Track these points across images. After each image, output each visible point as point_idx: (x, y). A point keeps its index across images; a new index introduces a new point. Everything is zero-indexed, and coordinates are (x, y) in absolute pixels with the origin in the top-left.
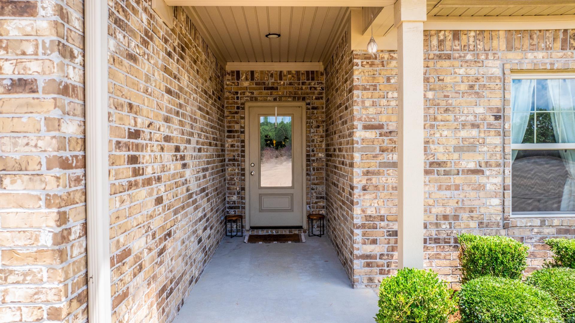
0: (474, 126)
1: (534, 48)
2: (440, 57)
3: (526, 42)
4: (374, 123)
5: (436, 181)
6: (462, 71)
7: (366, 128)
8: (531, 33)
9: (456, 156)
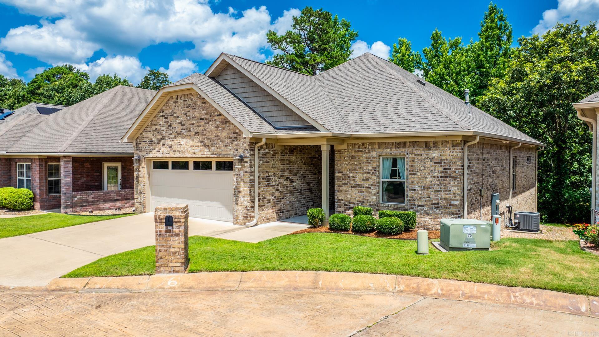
0: (368, 173)
1: (386, 148)
2: (358, 151)
3: (384, 146)
4: (341, 171)
5: (357, 190)
6: (365, 155)
7: (339, 172)
8: (386, 143)
9: (363, 182)
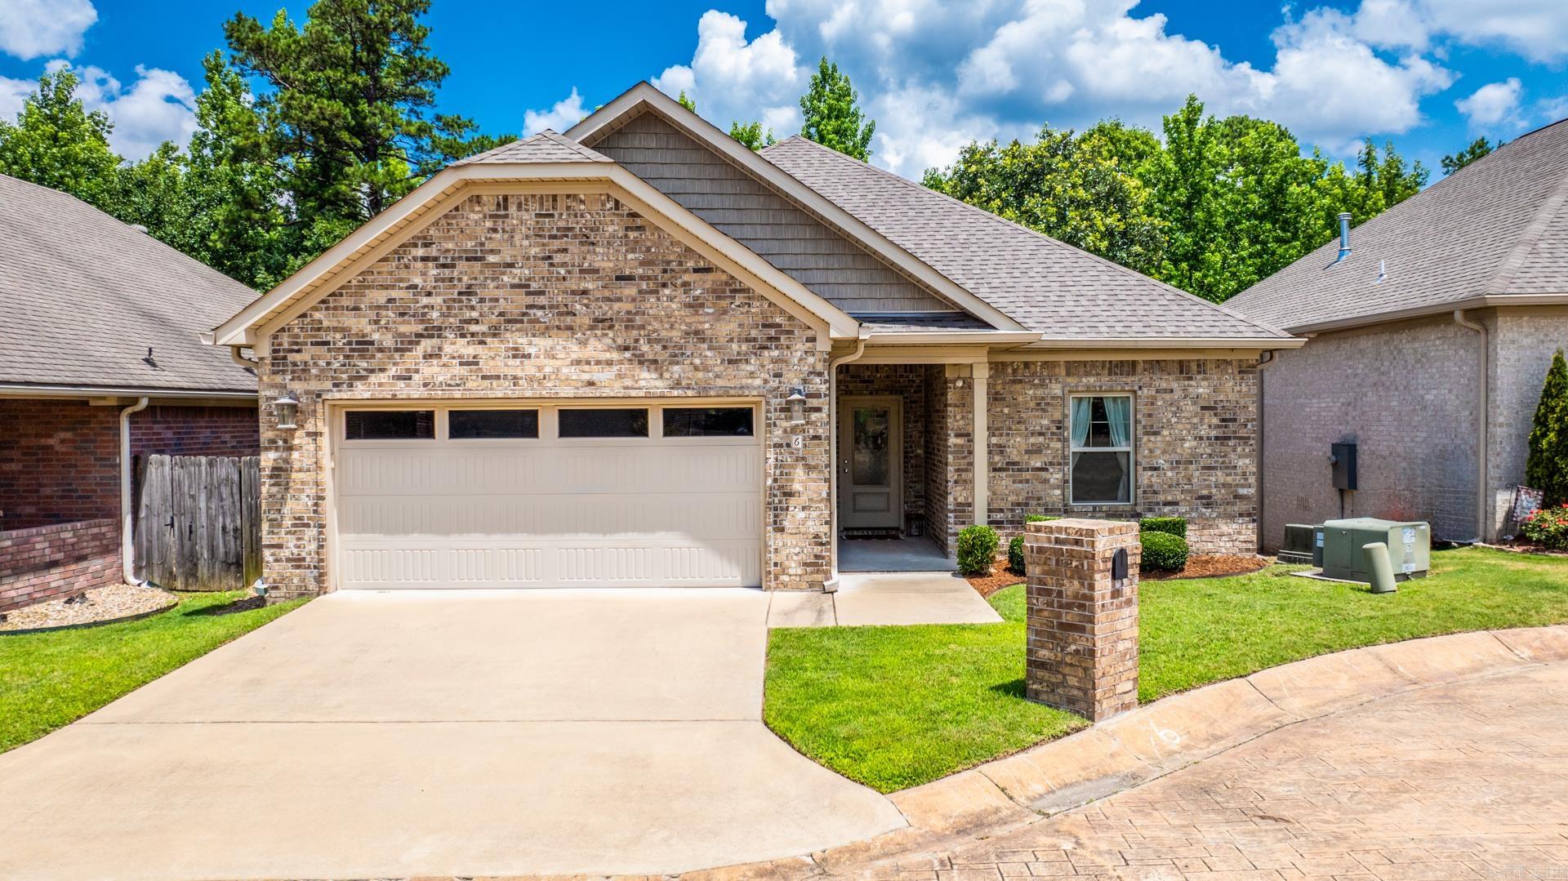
0: (1041, 434)
1: (1087, 374)
2: (1014, 382)
3: (1082, 370)
4: (963, 431)
5: (1011, 476)
6: (1031, 392)
7: (957, 436)
8: (1085, 363)
9: (1026, 457)
